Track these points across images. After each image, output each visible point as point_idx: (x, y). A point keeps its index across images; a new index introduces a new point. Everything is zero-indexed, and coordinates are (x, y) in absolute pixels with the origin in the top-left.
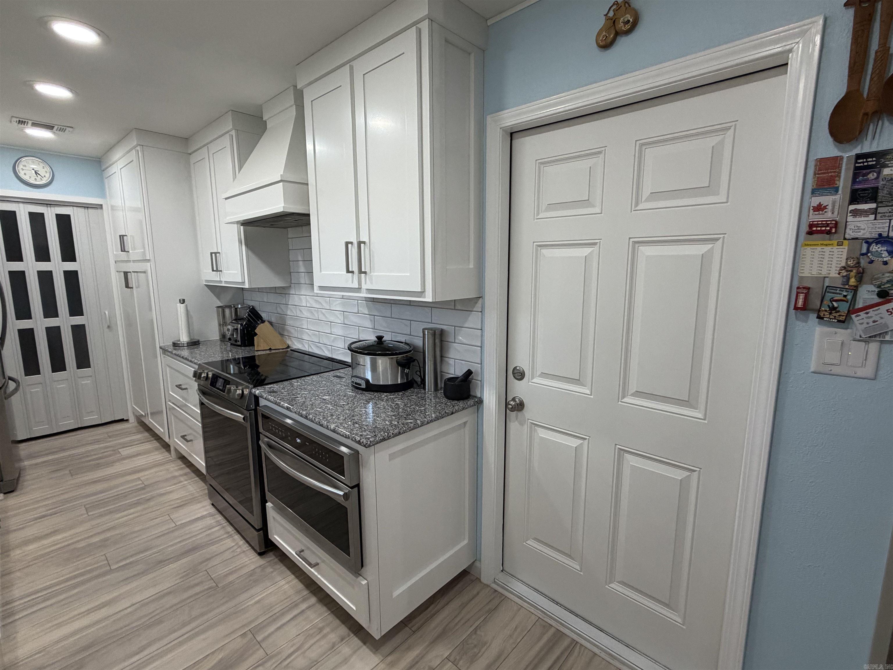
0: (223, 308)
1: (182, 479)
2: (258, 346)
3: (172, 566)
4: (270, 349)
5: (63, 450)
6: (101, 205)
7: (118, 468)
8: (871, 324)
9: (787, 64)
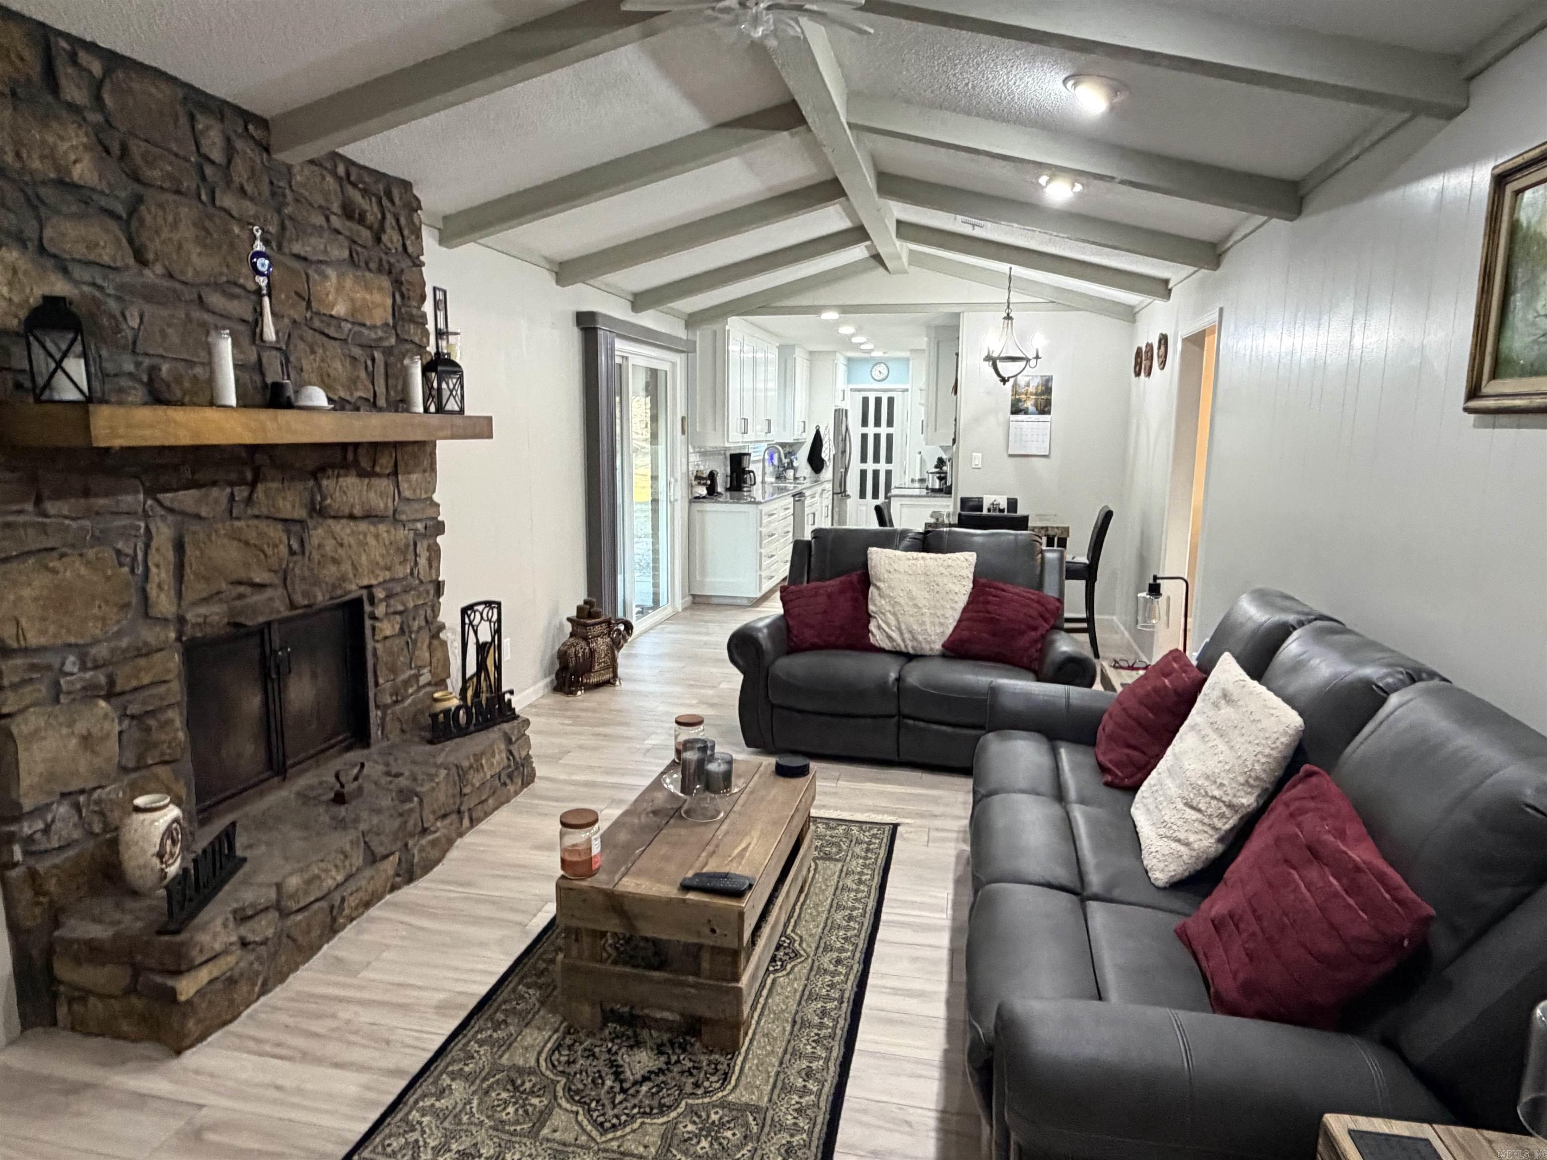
6: (910, 389)
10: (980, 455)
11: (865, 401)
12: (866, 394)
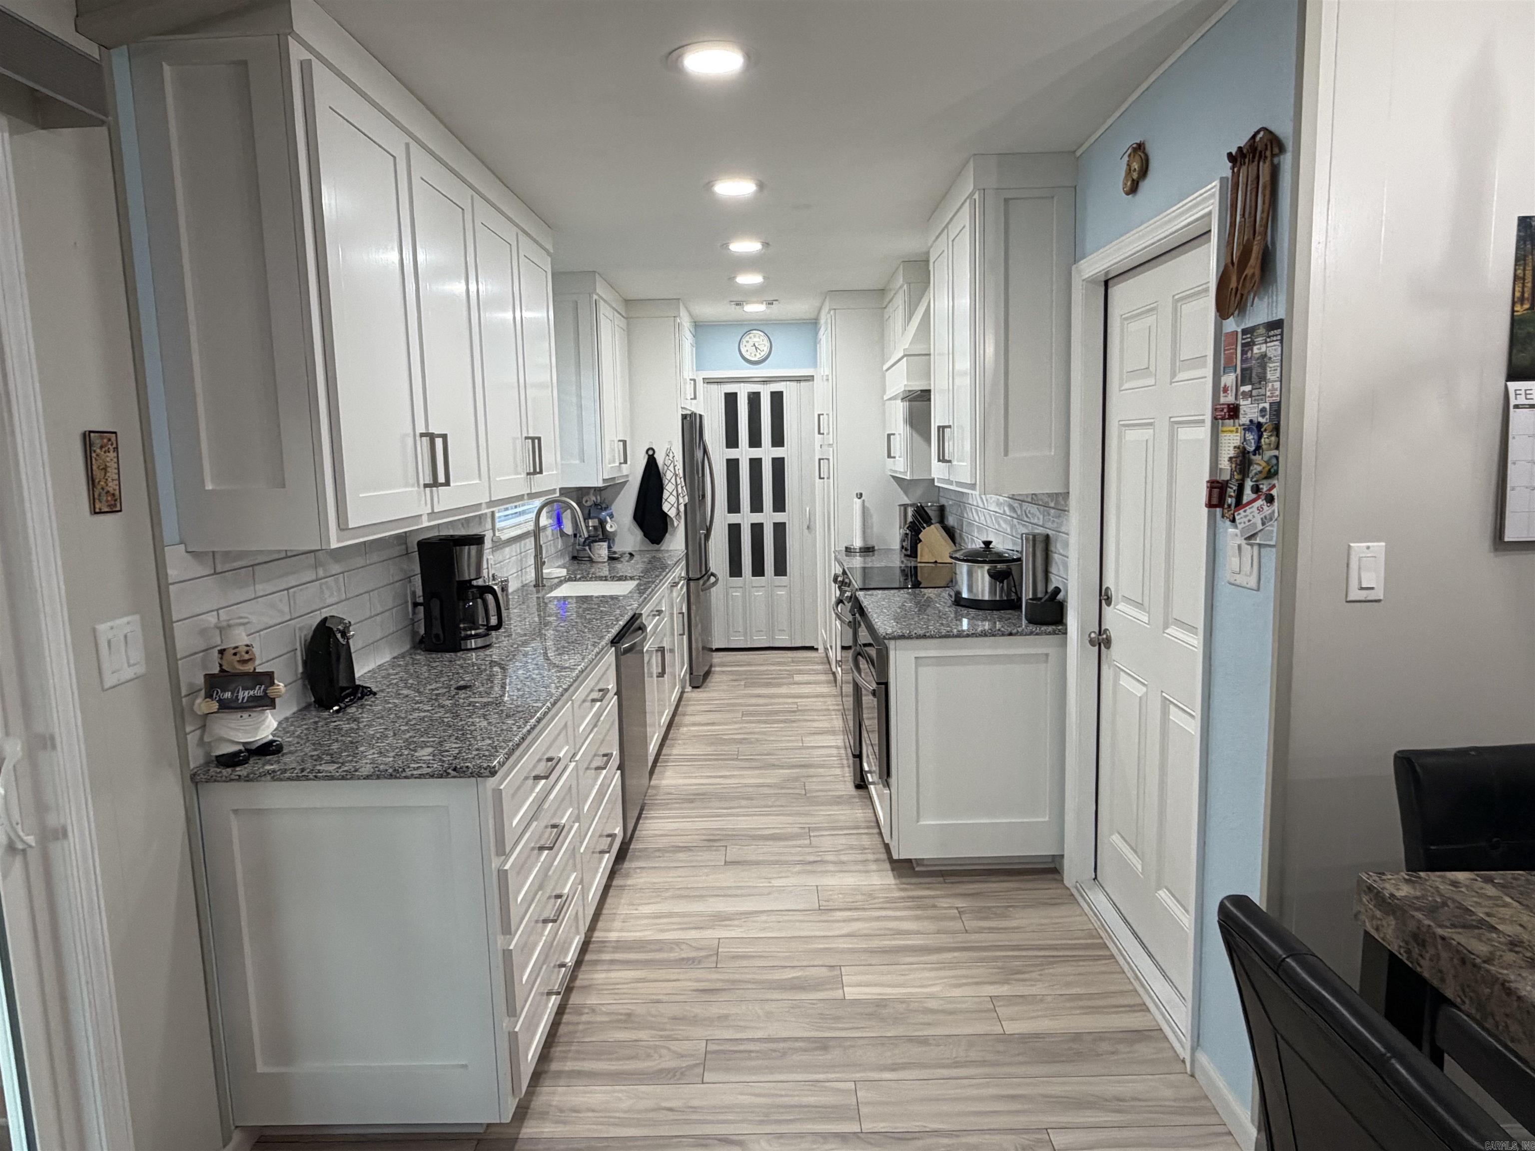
0: (905, 506)
1: (833, 713)
2: (921, 556)
3: (781, 771)
4: (936, 562)
5: (749, 664)
6: (813, 376)
7: (783, 690)
8: (1247, 524)
9: (1210, 231)
10: (1379, 546)
11: (731, 400)
12: (730, 388)
